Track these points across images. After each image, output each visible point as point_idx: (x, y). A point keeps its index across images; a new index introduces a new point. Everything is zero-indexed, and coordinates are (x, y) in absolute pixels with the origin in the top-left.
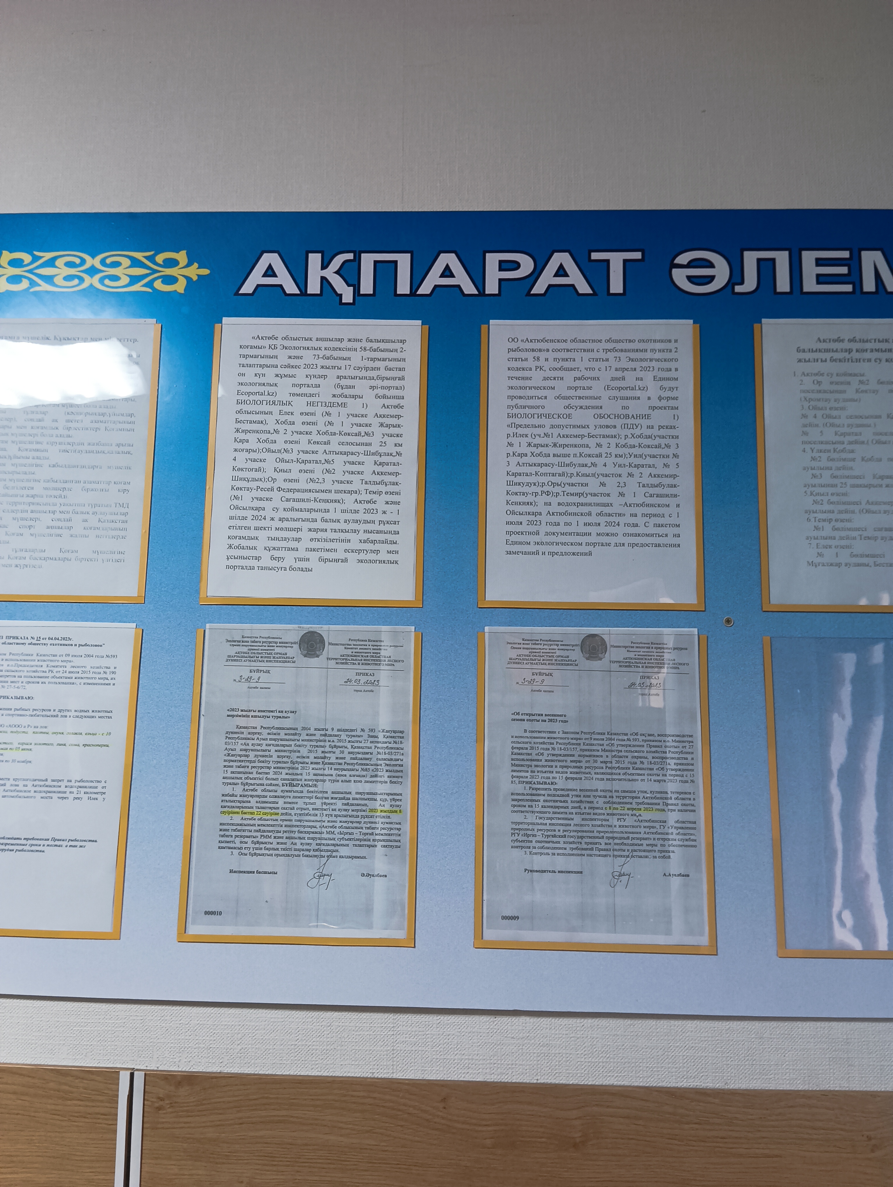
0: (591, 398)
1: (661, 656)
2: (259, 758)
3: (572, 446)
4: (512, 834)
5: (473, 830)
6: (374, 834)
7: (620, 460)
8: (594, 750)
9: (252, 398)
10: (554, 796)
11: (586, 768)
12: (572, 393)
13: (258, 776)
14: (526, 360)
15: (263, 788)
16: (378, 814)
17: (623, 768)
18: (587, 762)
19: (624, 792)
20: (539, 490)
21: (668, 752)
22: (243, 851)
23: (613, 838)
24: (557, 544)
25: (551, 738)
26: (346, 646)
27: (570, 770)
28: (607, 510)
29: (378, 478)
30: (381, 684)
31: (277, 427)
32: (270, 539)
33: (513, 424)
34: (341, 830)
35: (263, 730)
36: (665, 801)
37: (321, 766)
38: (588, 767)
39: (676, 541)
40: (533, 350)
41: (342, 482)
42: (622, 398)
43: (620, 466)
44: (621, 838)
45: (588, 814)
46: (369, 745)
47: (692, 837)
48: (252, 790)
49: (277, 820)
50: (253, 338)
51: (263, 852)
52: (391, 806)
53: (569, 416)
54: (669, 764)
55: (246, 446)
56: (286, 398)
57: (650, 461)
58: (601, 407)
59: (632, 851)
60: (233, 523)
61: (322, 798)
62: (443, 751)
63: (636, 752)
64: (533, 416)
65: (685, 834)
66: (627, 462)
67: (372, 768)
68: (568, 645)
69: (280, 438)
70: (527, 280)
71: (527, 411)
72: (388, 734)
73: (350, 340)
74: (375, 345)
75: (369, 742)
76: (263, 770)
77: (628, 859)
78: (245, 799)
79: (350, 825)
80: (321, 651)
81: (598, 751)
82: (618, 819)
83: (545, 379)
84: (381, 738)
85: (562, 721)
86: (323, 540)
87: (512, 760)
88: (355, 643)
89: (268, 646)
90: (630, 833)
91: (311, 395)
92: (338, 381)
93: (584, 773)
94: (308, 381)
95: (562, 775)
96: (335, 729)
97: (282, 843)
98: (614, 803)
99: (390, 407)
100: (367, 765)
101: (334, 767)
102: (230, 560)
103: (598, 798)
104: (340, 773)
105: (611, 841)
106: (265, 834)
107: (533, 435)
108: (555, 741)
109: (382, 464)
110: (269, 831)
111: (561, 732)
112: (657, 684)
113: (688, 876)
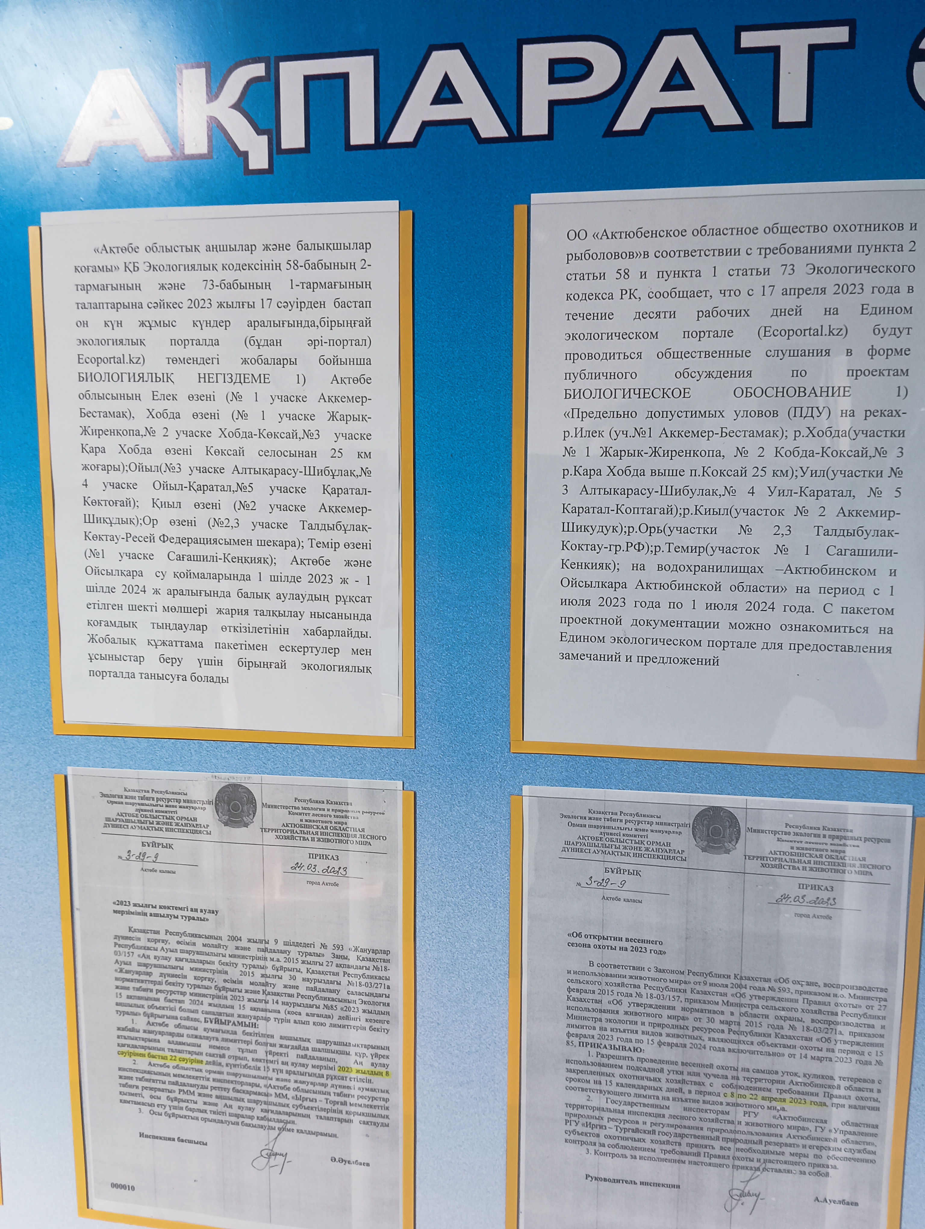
0: (730, 354)
1: (840, 852)
2: (167, 978)
3: (688, 453)
4: (567, 1121)
5: (503, 1109)
6: (348, 1104)
7: (783, 483)
8: (709, 1002)
9: (104, 368)
10: (638, 1069)
11: (695, 1029)
12: (692, 345)
13: (167, 1004)
14: (603, 276)
15: (176, 1022)
16: (353, 1075)
17: (760, 1035)
18: (696, 1019)
19: (758, 1071)
20: (622, 540)
21: (840, 1014)
22: (156, 1109)
23: (735, 1141)
24: (655, 642)
25: (636, 978)
26: (291, 810)
27: (666, 1030)
28: (750, 579)
29: (331, 518)
30: (350, 873)
31: (151, 423)
32: (155, 626)
33: (576, 411)
34: (296, 1093)
35: (168, 937)
36: (828, 1090)
37: (261, 996)
38: (697, 1029)
39: (884, 640)
40: (617, 256)
41: (269, 526)
42: (794, 353)
43: (781, 493)
44: (746, 1142)
45: (694, 1101)
46: (334, 969)
47: (870, 1148)
48: (160, 1025)
49: (201, 1071)
50: (96, 250)
51: (184, 1112)
52: (372, 1064)
53: (684, 393)
54: (841, 1033)
55: (101, 459)
56: (162, 368)
57: (841, 484)
58: (750, 374)
59: (765, 1161)
60: (94, 597)
61: (266, 1044)
62: (453, 986)
63: (783, 1009)
64: (613, 394)
65: (857, 1143)
66: (794, 484)
67: (340, 1005)
68: (669, 824)
69: (157, 444)
70: (606, 100)
71: (602, 384)
72: (364, 955)
74: (314, 256)
75: (334, 965)
76: (174, 997)
77: (758, 1173)
78: (152, 1036)
79: (310, 1087)
80: (251, 817)
81: (717, 1003)
82: (745, 1113)
83: (641, 316)
84: (353, 961)
85: (656, 952)
86: (243, 630)
87: (568, 1008)
88: (304, 805)
89: (167, 806)
90: (764, 1134)
91: (205, 361)
92: (250, 332)
94: (197, 333)
95: (652, 1037)
96: (281, 943)
97: (210, 1104)
98: (740, 1087)
99: (346, 381)
100: (333, 1000)
101: (281, 999)
102: (94, 661)
103: (712, 1077)
104: (291, 1009)
105: (730, 1145)
106: (186, 1089)
107: (613, 433)
108: (642, 983)
109: (336, 492)
110: (191, 1086)
111: (653, 969)
112: (829, 899)
113: (856, 1204)
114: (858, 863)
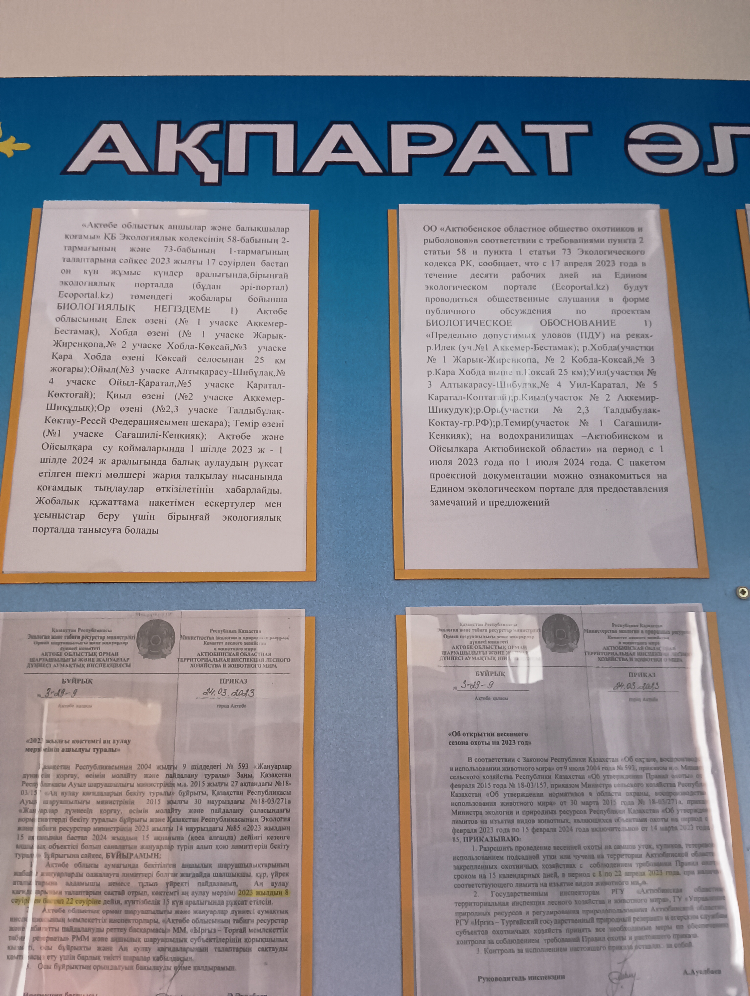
0: (535, 299)
1: (656, 644)
2: (72, 815)
3: (514, 361)
4: (457, 922)
6: (247, 930)
7: (579, 379)
8: (571, 786)
9: (79, 301)
10: (518, 858)
11: (561, 812)
13: (70, 842)
14: (448, 253)
15: (77, 861)
16: (253, 897)
17: (615, 812)
18: (562, 803)
19: (619, 847)
20: (473, 418)
21: (677, 784)
22: (45, 962)
23: (608, 920)
24: (501, 490)
25: (509, 769)
26: (206, 640)
27: (538, 817)
28: (565, 444)
29: (253, 405)
30: (257, 694)
31: (113, 338)
32: (98, 489)
33: (434, 334)
34: (195, 925)
35: (78, 772)
36: (678, 859)
37: (166, 824)
38: (565, 812)
39: (662, 483)
40: (457, 241)
41: (202, 411)
42: (576, 300)
43: (579, 386)
44: (617, 920)
45: (569, 884)
46: (239, 788)
47: (721, 914)
48: (60, 865)
49: (97, 912)
50: (84, 225)
51: (76, 962)
52: (272, 885)
53: (508, 323)
55: (68, 363)
56: (126, 301)
57: (618, 379)
58: (549, 312)
59: (636, 938)
60: (46, 468)
61: (167, 875)
62: (349, 794)
63: (632, 786)
64: (460, 323)
65: (709, 910)
66: (587, 380)
67: (243, 824)
68: (524, 632)
69: (116, 353)
70: (444, 157)
71: (452, 317)
72: (267, 771)
73: (214, 228)
74: (248, 235)
75: (239, 784)
76: (77, 833)
77: (631, 952)
78: (50, 879)
79: (210, 917)
81: (577, 786)
82: (613, 891)
83: (474, 276)
84: (257, 778)
85: (522, 743)
86: (175, 490)
87: (453, 804)
88: (219, 635)
89: (91, 643)
90: (631, 911)
91: (161, 298)
92: (198, 279)
93: (559, 821)
94: (157, 279)
95: (526, 825)
96: (188, 766)
97: (105, 949)
98: (606, 866)
99: (269, 312)
100: (237, 820)
101: (184, 825)
102: (39, 519)
103: (581, 858)
104: (196, 834)
105: (604, 925)
106: (79, 934)
107: (461, 348)
108: (513, 774)
109: (258, 386)
110: (86, 930)
111: (522, 760)
112: (653, 684)
113: (720, 972)
114: (670, 652)
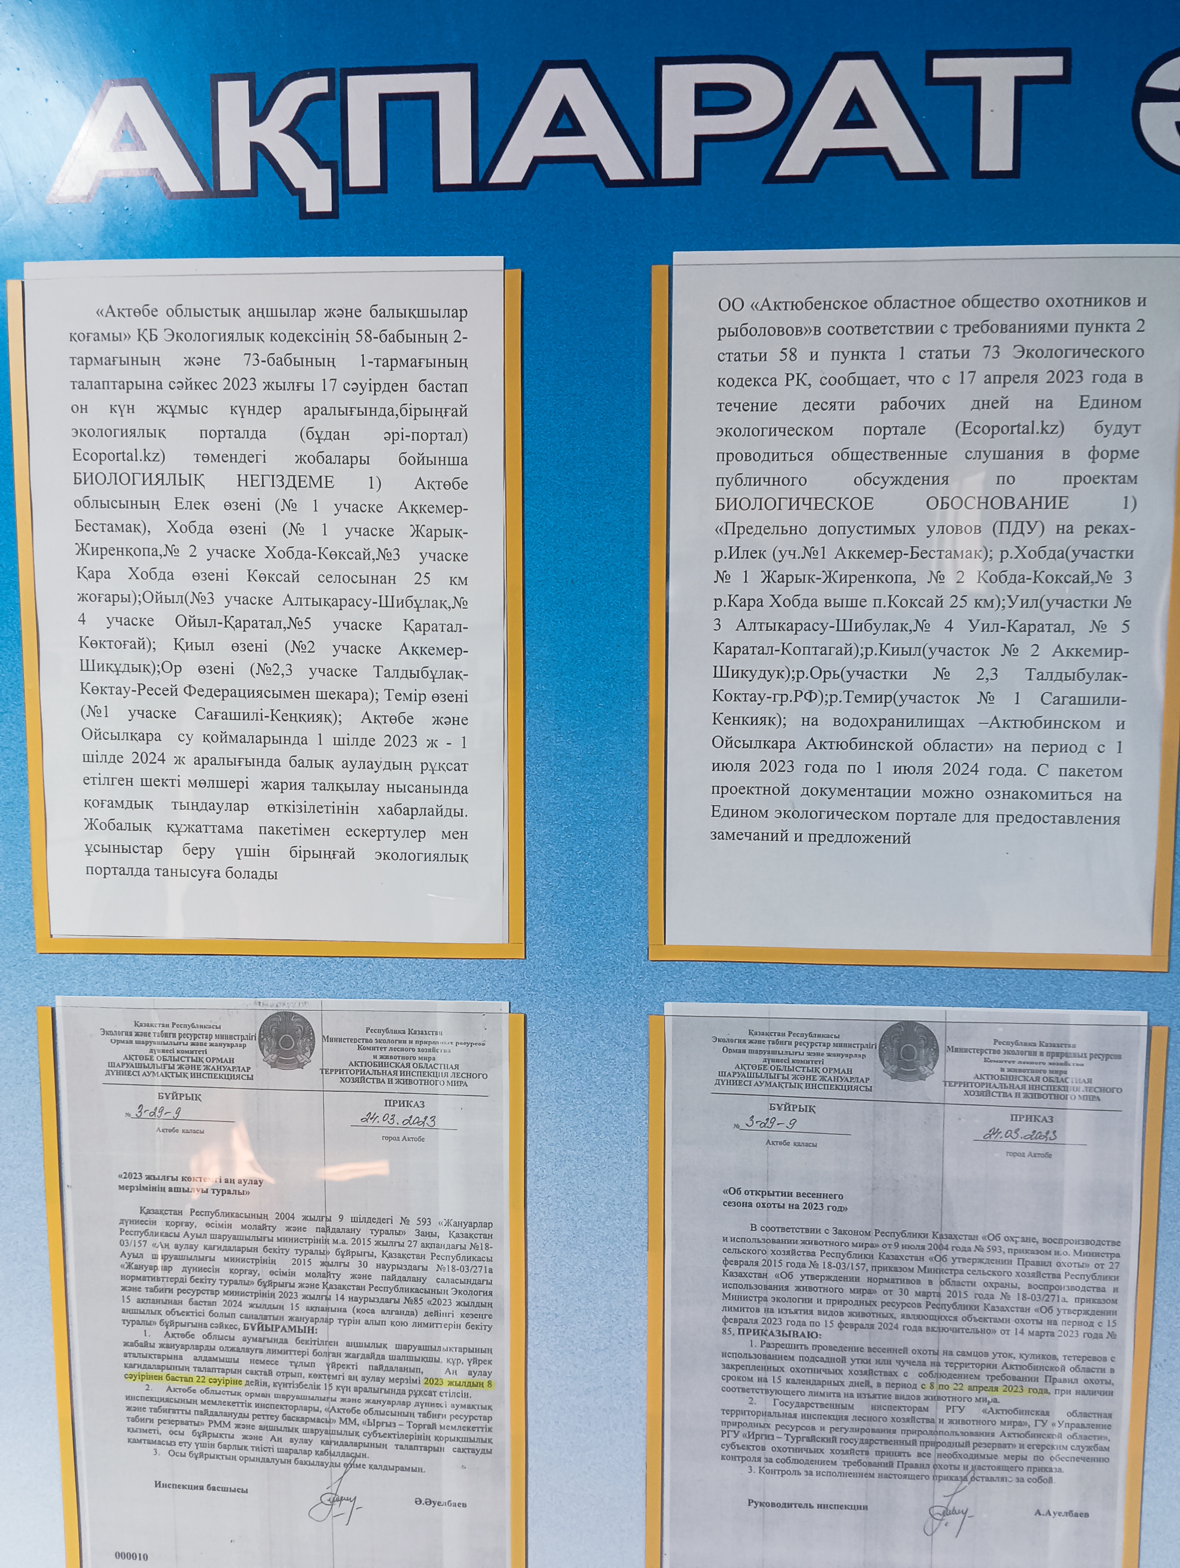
0: (921, 455)
1: (1061, 1072)
2: (192, 1274)
3: (871, 579)
4: (723, 1432)
5: (640, 1422)
6: (438, 1427)
7: (987, 615)
8: (902, 1269)
9: (108, 467)
10: (814, 1359)
11: (885, 1304)
12: (875, 443)
13: (193, 1308)
14: (763, 357)
15: (206, 1331)
16: (445, 1388)
17: (965, 1307)
18: (885, 1292)
19: (963, 1354)
20: (789, 687)
21: (1063, 1276)
22: (177, 1449)
23: (936, 1444)
24: (831, 815)
25: (810, 1243)
26: (362, 1044)
27: (849, 1308)
28: (948, 735)
29: (415, 662)
30: (439, 1123)
31: (174, 539)
32: (178, 806)
33: (730, 526)
34: (369, 1416)
35: (194, 1218)
36: (1050, 1373)
37: (321, 1291)
38: (887, 1304)
39: (1109, 808)
40: (781, 331)
41: (332, 673)
42: (999, 455)
43: (986, 628)
44: (950, 1445)
45: (884, 1397)
46: (419, 1250)
47: (1102, 1443)
48: (183, 1336)
49: (239, 1394)
50: (99, 313)
51: (217, 1451)
52: (470, 1373)
53: (865, 503)
54: (1064, 1300)
55: (104, 587)
56: (189, 467)
57: (1059, 615)
58: (946, 481)
59: (974, 1468)
60: (93, 770)
61: (327, 1354)
62: (576, 1264)
63: (994, 1273)
64: (778, 504)
65: (1086, 1438)
66: (1002, 617)
67: (427, 1297)
68: (850, 1046)
69: (181, 566)
70: (767, 138)
72: (459, 1230)
73: (330, 313)
74: (393, 325)
75: (419, 1244)
76: (201, 1297)
77: (965, 1483)
78: (171, 1352)
79: (387, 1408)
80: (308, 1054)
81: (912, 1270)
82: (948, 1408)
83: (812, 407)
84: (444, 1238)
85: (835, 1208)
86: (297, 809)
87: (725, 1286)
88: (379, 1036)
89: (193, 1044)
90: (972, 1434)
91: (248, 459)
92: (308, 421)
93: (879, 1315)
94: (235, 423)
95: (831, 1318)
96: (347, 1219)
97: (252, 1438)
98: (941, 1376)
99: (435, 485)
100: (417, 1291)
101: (347, 1294)
102: (93, 854)
103: (906, 1365)
104: (361, 1306)
105: (931, 1450)
106: (218, 1419)
107: (777, 554)
108: (817, 1249)
109: (422, 628)
110: (226, 1415)
111: (832, 1231)
112: (1048, 1133)
113: (1087, 1515)
114: (1083, 1086)
